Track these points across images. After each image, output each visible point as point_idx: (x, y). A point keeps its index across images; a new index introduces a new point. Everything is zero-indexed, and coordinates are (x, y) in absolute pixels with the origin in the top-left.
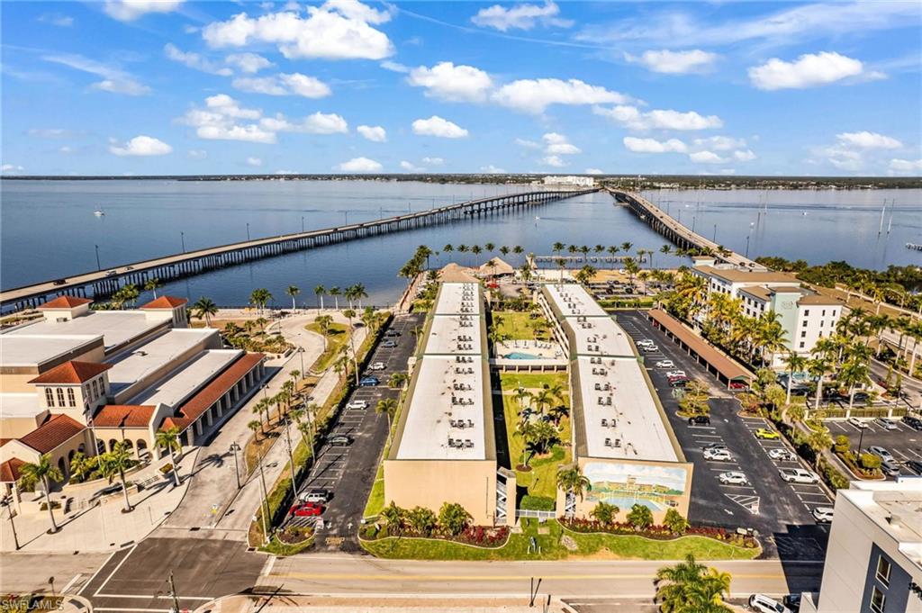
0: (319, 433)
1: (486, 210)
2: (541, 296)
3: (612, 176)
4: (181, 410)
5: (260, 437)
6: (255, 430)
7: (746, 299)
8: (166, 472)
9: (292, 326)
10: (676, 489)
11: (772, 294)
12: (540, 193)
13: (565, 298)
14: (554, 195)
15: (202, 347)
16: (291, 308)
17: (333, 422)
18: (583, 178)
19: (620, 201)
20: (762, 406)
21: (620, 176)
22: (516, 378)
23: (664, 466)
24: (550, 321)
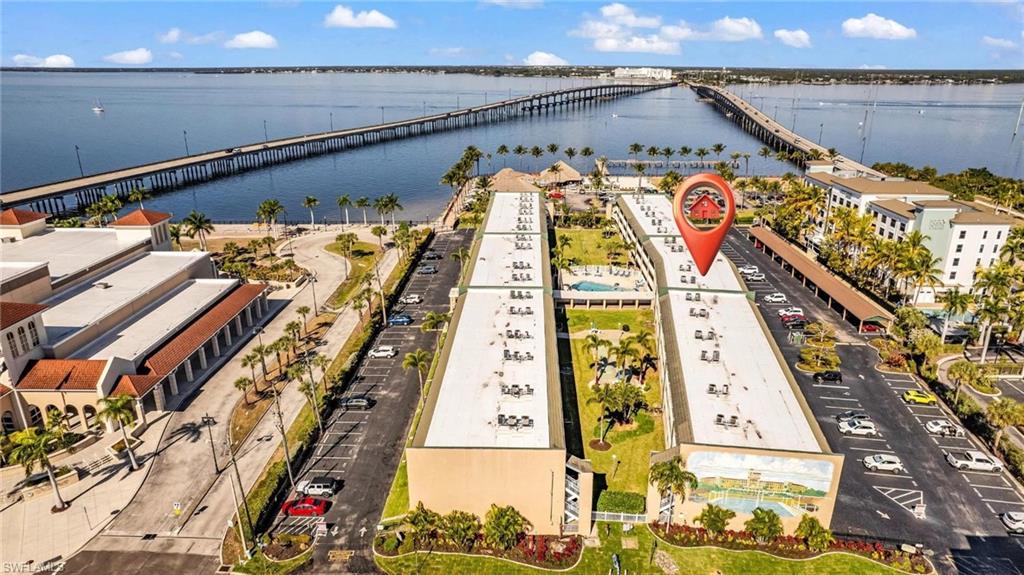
0: (329, 393)
1: (547, 106)
2: (616, 208)
3: (691, 69)
4: (147, 364)
5: (252, 398)
6: (244, 390)
7: (880, 216)
8: (120, 450)
9: (309, 245)
10: (816, 490)
11: (917, 210)
12: (610, 87)
13: (648, 212)
14: (627, 89)
15: (186, 276)
16: (309, 223)
17: (349, 377)
18: (658, 70)
19: (702, 97)
20: (908, 357)
21: (701, 69)
22: (587, 316)
23: (801, 458)
24: (629, 242)
